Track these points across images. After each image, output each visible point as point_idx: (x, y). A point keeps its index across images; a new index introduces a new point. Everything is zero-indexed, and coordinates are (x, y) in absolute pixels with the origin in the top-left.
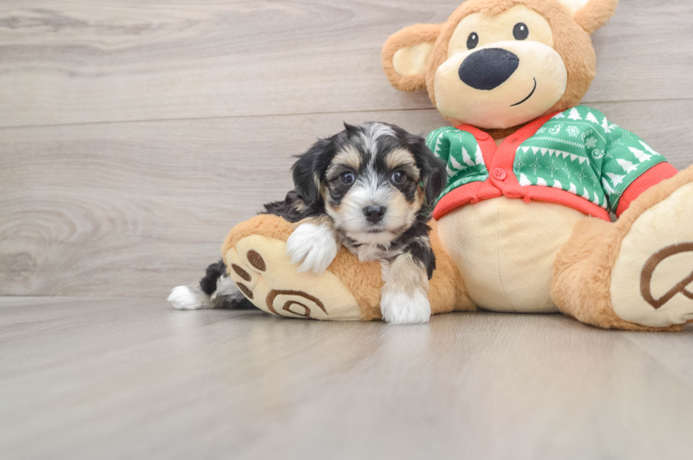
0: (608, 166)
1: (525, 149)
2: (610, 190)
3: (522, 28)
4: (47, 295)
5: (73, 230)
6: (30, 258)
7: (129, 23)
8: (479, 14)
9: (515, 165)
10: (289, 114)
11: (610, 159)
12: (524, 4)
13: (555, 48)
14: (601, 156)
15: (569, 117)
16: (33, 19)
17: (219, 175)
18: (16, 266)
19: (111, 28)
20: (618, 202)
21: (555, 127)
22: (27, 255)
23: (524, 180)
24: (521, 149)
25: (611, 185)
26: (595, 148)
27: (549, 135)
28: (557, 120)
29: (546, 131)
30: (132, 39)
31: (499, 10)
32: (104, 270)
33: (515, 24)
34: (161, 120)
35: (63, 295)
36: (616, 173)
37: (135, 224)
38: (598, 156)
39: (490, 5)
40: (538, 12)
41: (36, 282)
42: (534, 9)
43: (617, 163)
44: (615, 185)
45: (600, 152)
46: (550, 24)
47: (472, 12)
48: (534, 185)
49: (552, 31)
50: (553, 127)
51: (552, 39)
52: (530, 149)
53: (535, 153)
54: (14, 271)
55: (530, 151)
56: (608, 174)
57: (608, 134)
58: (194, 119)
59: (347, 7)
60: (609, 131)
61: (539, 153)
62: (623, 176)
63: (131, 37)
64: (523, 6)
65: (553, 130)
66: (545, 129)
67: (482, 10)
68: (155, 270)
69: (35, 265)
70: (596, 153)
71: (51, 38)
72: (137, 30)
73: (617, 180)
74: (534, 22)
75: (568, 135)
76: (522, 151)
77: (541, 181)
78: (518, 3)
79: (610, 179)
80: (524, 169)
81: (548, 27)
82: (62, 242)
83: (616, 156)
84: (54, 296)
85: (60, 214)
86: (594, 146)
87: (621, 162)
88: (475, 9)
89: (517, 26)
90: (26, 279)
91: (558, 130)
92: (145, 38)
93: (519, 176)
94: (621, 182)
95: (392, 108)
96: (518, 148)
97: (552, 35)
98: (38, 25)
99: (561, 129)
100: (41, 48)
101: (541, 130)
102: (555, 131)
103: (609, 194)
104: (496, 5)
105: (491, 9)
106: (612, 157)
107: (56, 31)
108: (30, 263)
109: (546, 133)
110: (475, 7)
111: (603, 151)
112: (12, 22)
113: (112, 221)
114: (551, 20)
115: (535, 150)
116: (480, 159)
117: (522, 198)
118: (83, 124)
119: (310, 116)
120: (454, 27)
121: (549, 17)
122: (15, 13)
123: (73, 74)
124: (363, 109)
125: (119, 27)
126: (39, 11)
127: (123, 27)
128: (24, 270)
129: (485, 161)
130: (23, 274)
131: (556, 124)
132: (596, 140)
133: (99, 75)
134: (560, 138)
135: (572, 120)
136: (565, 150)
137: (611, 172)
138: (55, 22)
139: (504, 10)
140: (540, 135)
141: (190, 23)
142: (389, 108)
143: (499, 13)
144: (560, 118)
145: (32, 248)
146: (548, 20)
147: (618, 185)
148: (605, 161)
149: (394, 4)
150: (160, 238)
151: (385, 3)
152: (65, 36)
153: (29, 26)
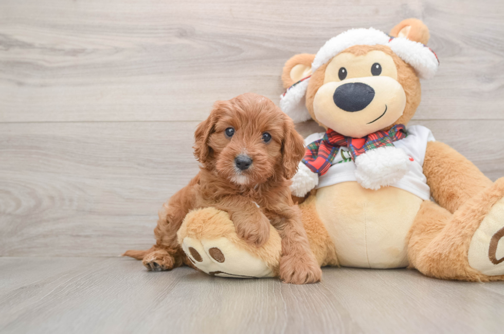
3: (377, 67)
5: (19, 205)
7: (68, 47)
10: (193, 121)
17: (139, 164)
19: (53, 50)
30: (70, 60)
32: (45, 236)
33: (373, 63)
34: (93, 122)
35: (9, 256)
37: (71, 200)
58: (120, 122)
59: (237, 45)
63: (69, 58)
68: (87, 236)
71: (2, 55)
72: (74, 52)
82: (10, 214)
84: (1, 256)
85: (8, 192)
89: (374, 65)
92: (80, 59)
107: (6, 50)
113: (52, 198)
118: (29, 122)
123: (20, 84)
125: (60, 50)
127: (63, 50)
133: (42, 86)
138: (7, 43)
141: (117, 50)
149: (271, 45)
150: (91, 212)
151: (266, 44)
152: (15, 54)
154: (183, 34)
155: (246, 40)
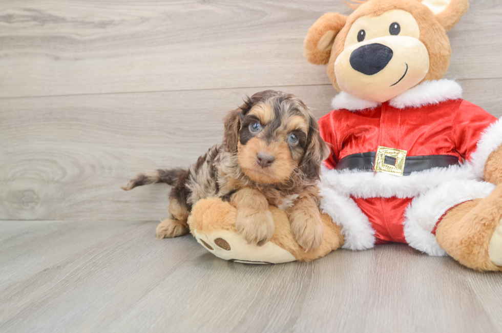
3: (396, 26)
4: (49, 220)
5: (65, 173)
6: (34, 193)
7: (97, 19)
10: (219, 89)
16: (24, 16)
17: (170, 133)
18: (24, 199)
19: (83, 23)
22: (32, 191)
30: (100, 32)
32: (90, 202)
34: (125, 93)
35: (61, 220)
37: (110, 169)
41: (40, 210)
54: (23, 202)
58: (150, 92)
59: (260, 8)
63: (99, 30)
68: (126, 202)
69: (38, 198)
71: (38, 31)
72: (103, 25)
82: (57, 182)
84: (53, 220)
85: (54, 162)
89: (392, 25)
90: (33, 208)
92: (110, 31)
95: (295, 84)
98: (29, 21)
100: (32, 40)
107: (42, 25)
108: (35, 197)
112: (8, 18)
113: (93, 167)
118: (67, 95)
119: (235, 90)
122: (10, 12)
123: (57, 58)
124: (274, 85)
125: (90, 23)
126: (29, 10)
127: (93, 23)
128: (31, 202)
130: (30, 204)
133: (77, 59)
138: (42, 19)
141: (143, 20)
142: (293, 84)
145: (35, 186)
149: (295, 6)
151: (289, 5)
152: (50, 29)
153: (22, 21)
155: (269, 3)
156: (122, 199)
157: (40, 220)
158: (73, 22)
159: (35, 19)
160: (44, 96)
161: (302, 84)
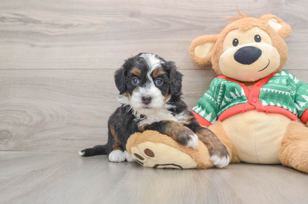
0: (297, 98)
1: (265, 89)
2: (299, 109)
3: (258, 37)
4: (17, 151)
5: (31, 119)
6: (9, 133)
7: (62, 23)
8: (238, 30)
9: (260, 96)
11: (298, 95)
12: (258, 26)
13: (273, 46)
14: (294, 94)
15: (282, 75)
16: (13, 18)
17: (105, 96)
19: (53, 25)
20: (302, 114)
21: (277, 80)
22: (8, 131)
23: (264, 103)
24: (262, 89)
25: (300, 106)
26: (291, 90)
27: (275, 84)
28: (277, 76)
29: (273, 82)
31: (247, 29)
32: (47, 139)
33: (255, 35)
34: (77, 69)
35: (26, 151)
36: (301, 101)
37: (63, 117)
38: (293, 93)
39: (243, 26)
40: (264, 30)
41: (12, 144)
42: (262, 29)
43: (302, 97)
44: (302, 106)
45: (294, 92)
46: (270, 36)
47: (234, 29)
48: (269, 105)
49: (271, 39)
50: (276, 80)
51: (271, 42)
52: (267, 89)
53: (269, 91)
55: (267, 90)
56: (298, 102)
57: (297, 84)
58: (93, 69)
59: (167, 22)
60: (297, 83)
61: (271, 91)
62: (305, 103)
63: (63, 30)
64: (257, 27)
65: (276, 81)
66: (272, 80)
67: (239, 28)
68: (72, 140)
69: (11, 136)
70: (292, 92)
71: (21, 28)
72: (66, 26)
73: (302, 104)
74: (263, 34)
75: (283, 83)
76: (263, 90)
77: (272, 104)
78: (255, 26)
79: (299, 104)
80: (264, 98)
81: (269, 37)
82: (26, 125)
83: (301, 93)
84: (20, 151)
85: (25, 112)
86: (291, 89)
87: (304, 96)
88: (235, 28)
89: (256, 36)
90: (6, 142)
91: (278, 81)
92: (70, 30)
93: (262, 101)
94: (304, 105)
96: (261, 89)
97: (271, 41)
98: (17, 21)
99: (279, 81)
100: (17, 33)
101: (271, 81)
102: (277, 82)
103: (299, 110)
104: (245, 26)
105: (243, 28)
106: (299, 94)
107: (24, 25)
108: (9, 135)
109: (273, 83)
110: (236, 27)
111: (295, 91)
112: (2, 19)
113: (51, 116)
114: (270, 34)
115: (269, 90)
116: (243, 93)
117: (265, 112)
118: (38, 69)
120: (226, 36)
121: (269, 32)
122: (4, 15)
123: (33, 46)
125: (57, 25)
126: (17, 15)
127: (59, 25)
128: (6, 139)
129: (245, 94)
130: (5, 140)
131: (277, 78)
132: (291, 87)
133: (46, 47)
134: (280, 85)
135: (283, 76)
136: (283, 91)
137: (299, 100)
138: (25, 21)
139: (250, 29)
140: (270, 83)
141: (92, 25)
143: (247, 30)
144: (278, 76)
145: (10, 128)
146: (269, 34)
147: (303, 107)
148: (296, 96)
149: (188, 22)
150: (75, 125)
151: (185, 21)
152: (30, 27)
153: (12, 21)
154: (133, 15)
155: (172, 19)
156: (69, 138)
157: (11, 151)
158: (46, 23)
159: (20, 20)
160: (22, 69)
161: (191, 68)
